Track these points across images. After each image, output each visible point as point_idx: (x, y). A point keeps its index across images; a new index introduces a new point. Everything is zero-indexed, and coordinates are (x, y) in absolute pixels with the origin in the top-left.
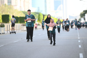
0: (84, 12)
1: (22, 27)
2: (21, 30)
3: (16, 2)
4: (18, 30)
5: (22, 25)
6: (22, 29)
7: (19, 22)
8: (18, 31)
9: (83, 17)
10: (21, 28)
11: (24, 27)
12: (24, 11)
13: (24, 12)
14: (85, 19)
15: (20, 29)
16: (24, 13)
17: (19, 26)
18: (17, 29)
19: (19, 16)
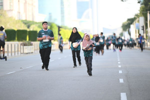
0: (129, 22)
1: (22, 47)
2: (19, 53)
3: (11, 4)
4: (15, 52)
5: (21, 44)
6: (22, 52)
7: (16, 38)
8: (15, 54)
9: (128, 30)
10: (19, 49)
11: (25, 47)
12: (26, 20)
13: (25, 22)
14: (130, 34)
15: (18, 51)
16: (25, 24)
17: (16, 45)
18: (13, 50)
19: (16, 29)
